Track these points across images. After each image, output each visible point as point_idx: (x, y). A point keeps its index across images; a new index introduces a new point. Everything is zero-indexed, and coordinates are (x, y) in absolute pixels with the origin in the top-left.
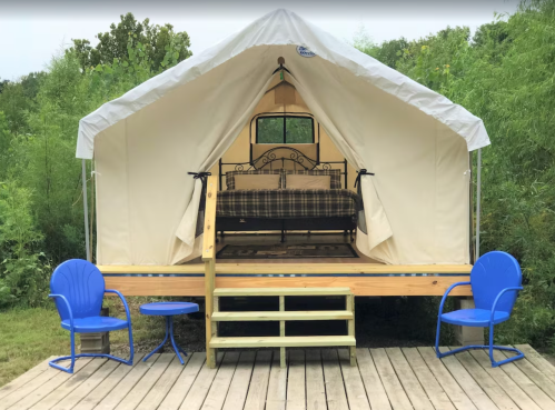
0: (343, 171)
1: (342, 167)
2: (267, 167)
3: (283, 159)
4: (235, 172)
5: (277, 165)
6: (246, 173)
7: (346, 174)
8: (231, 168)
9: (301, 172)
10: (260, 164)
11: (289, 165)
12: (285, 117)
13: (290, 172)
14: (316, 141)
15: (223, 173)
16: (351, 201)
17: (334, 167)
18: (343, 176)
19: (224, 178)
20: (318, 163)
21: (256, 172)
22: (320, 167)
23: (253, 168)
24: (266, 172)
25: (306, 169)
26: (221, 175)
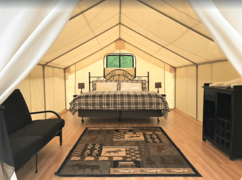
0: (147, 81)
1: (146, 79)
2: (112, 79)
3: (119, 75)
4: (97, 81)
5: (116, 78)
6: (101, 81)
7: (148, 82)
8: (95, 79)
9: (127, 81)
10: (108, 77)
11: (122, 78)
12: (120, 55)
13: (123, 81)
14: (135, 67)
15: (91, 81)
16: (160, 100)
17: (143, 79)
18: (147, 83)
19: (91, 84)
20: (135, 77)
21: (106, 81)
22: (136, 79)
23: (105, 79)
24: (111, 81)
25: (130, 80)
26: (90, 82)
